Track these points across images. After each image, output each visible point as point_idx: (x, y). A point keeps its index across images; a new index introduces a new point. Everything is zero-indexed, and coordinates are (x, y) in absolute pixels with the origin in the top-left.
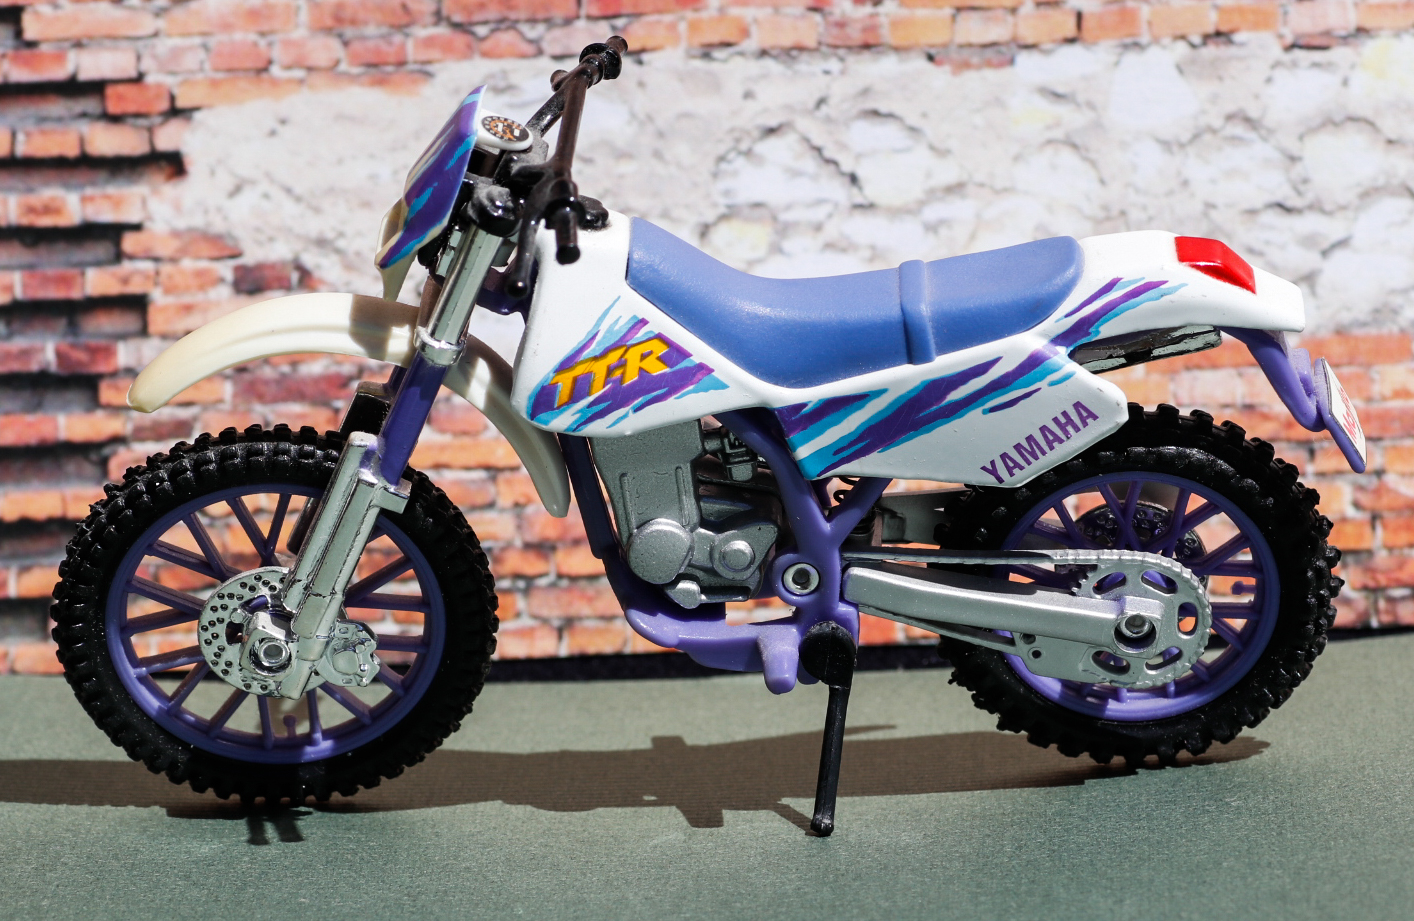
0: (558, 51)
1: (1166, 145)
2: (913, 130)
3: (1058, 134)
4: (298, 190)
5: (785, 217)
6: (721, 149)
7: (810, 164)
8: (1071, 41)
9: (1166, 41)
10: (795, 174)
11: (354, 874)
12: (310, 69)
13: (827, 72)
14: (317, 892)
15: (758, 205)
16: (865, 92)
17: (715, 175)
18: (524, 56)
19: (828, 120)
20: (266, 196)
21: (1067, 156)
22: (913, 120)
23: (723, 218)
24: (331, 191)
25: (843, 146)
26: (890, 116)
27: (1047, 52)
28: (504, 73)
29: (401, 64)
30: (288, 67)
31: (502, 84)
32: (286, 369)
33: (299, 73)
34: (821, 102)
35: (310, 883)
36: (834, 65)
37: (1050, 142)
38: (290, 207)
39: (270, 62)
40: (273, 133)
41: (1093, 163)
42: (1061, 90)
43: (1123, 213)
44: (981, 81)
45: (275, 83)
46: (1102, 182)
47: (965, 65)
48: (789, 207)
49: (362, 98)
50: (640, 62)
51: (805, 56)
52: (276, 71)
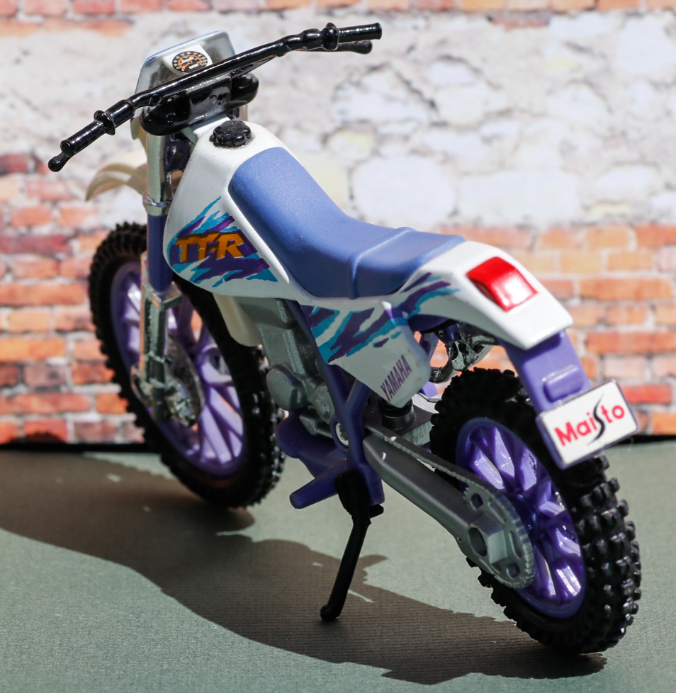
0: (223, 6)
1: (656, 86)
2: (476, 71)
3: (579, 75)
4: (36, 102)
5: (385, 130)
6: (339, 80)
7: (401, 93)
8: (590, 9)
9: (658, 11)
10: (390, 99)
11: (92, 597)
12: (47, 16)
13: (416, 28)
14: (67, 609)
15: (363, 122)
16: (443, 42)
17: (334, 99)
18: (199, 10)
19: (416, 62)
20: (12, 106)
21: (585, 92)
22: (476, 63)
23: (340, 129)
24: (59, 104)
25: (425, 81)
26: (460, 60)
27: (573, 17)
28: (185, 23)
29: (111, 13)
30: (30, 14)
31: (182, 30)
32: (23, 230)
33: (37, 19)
34: (411, 48)
35: (61, 603)
36: (421, 22)
37: (573, 81)
38: (29, 115)
39: (16, 11)
40: (18, 61)
41: (604, 97)
42: (582, 43)
43: (624, 134)
44: (525, 37)
45: (21, 26)
46: (610, 110)
47: (512, 25)
48: (386, 123)
49: (83, 38)
50: (282, 17)
51: (400, 16)
52: (22, 17)
